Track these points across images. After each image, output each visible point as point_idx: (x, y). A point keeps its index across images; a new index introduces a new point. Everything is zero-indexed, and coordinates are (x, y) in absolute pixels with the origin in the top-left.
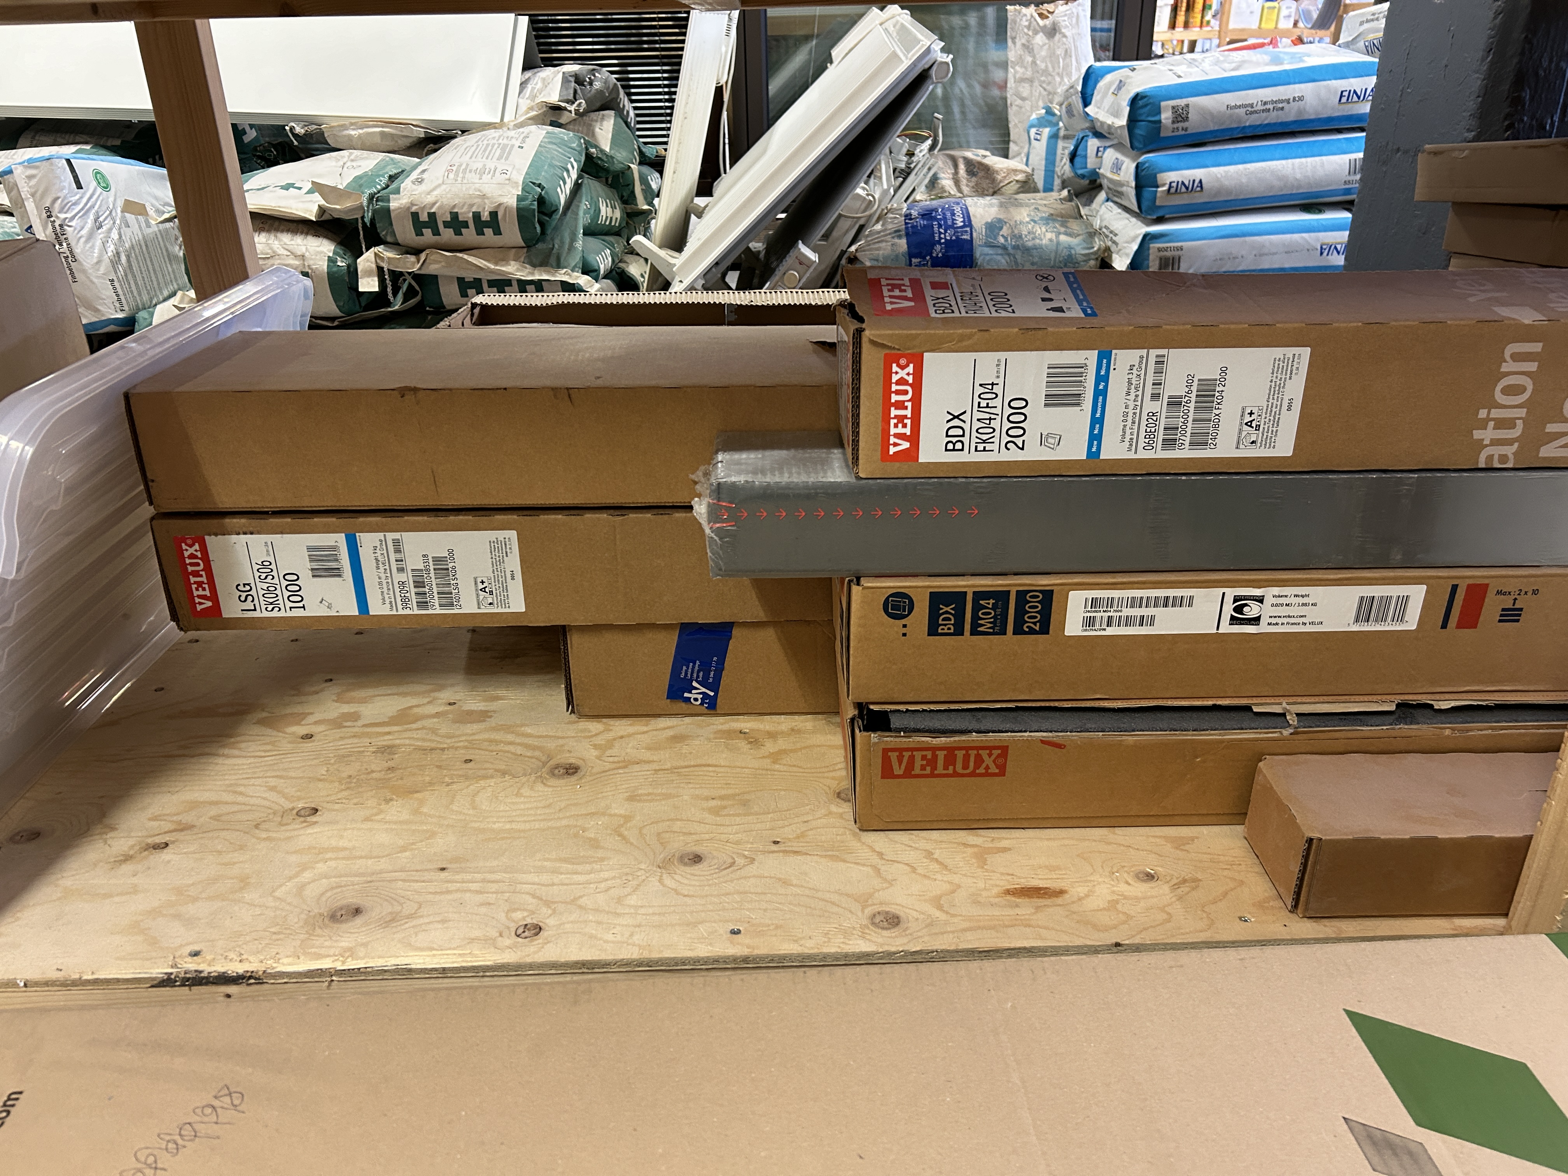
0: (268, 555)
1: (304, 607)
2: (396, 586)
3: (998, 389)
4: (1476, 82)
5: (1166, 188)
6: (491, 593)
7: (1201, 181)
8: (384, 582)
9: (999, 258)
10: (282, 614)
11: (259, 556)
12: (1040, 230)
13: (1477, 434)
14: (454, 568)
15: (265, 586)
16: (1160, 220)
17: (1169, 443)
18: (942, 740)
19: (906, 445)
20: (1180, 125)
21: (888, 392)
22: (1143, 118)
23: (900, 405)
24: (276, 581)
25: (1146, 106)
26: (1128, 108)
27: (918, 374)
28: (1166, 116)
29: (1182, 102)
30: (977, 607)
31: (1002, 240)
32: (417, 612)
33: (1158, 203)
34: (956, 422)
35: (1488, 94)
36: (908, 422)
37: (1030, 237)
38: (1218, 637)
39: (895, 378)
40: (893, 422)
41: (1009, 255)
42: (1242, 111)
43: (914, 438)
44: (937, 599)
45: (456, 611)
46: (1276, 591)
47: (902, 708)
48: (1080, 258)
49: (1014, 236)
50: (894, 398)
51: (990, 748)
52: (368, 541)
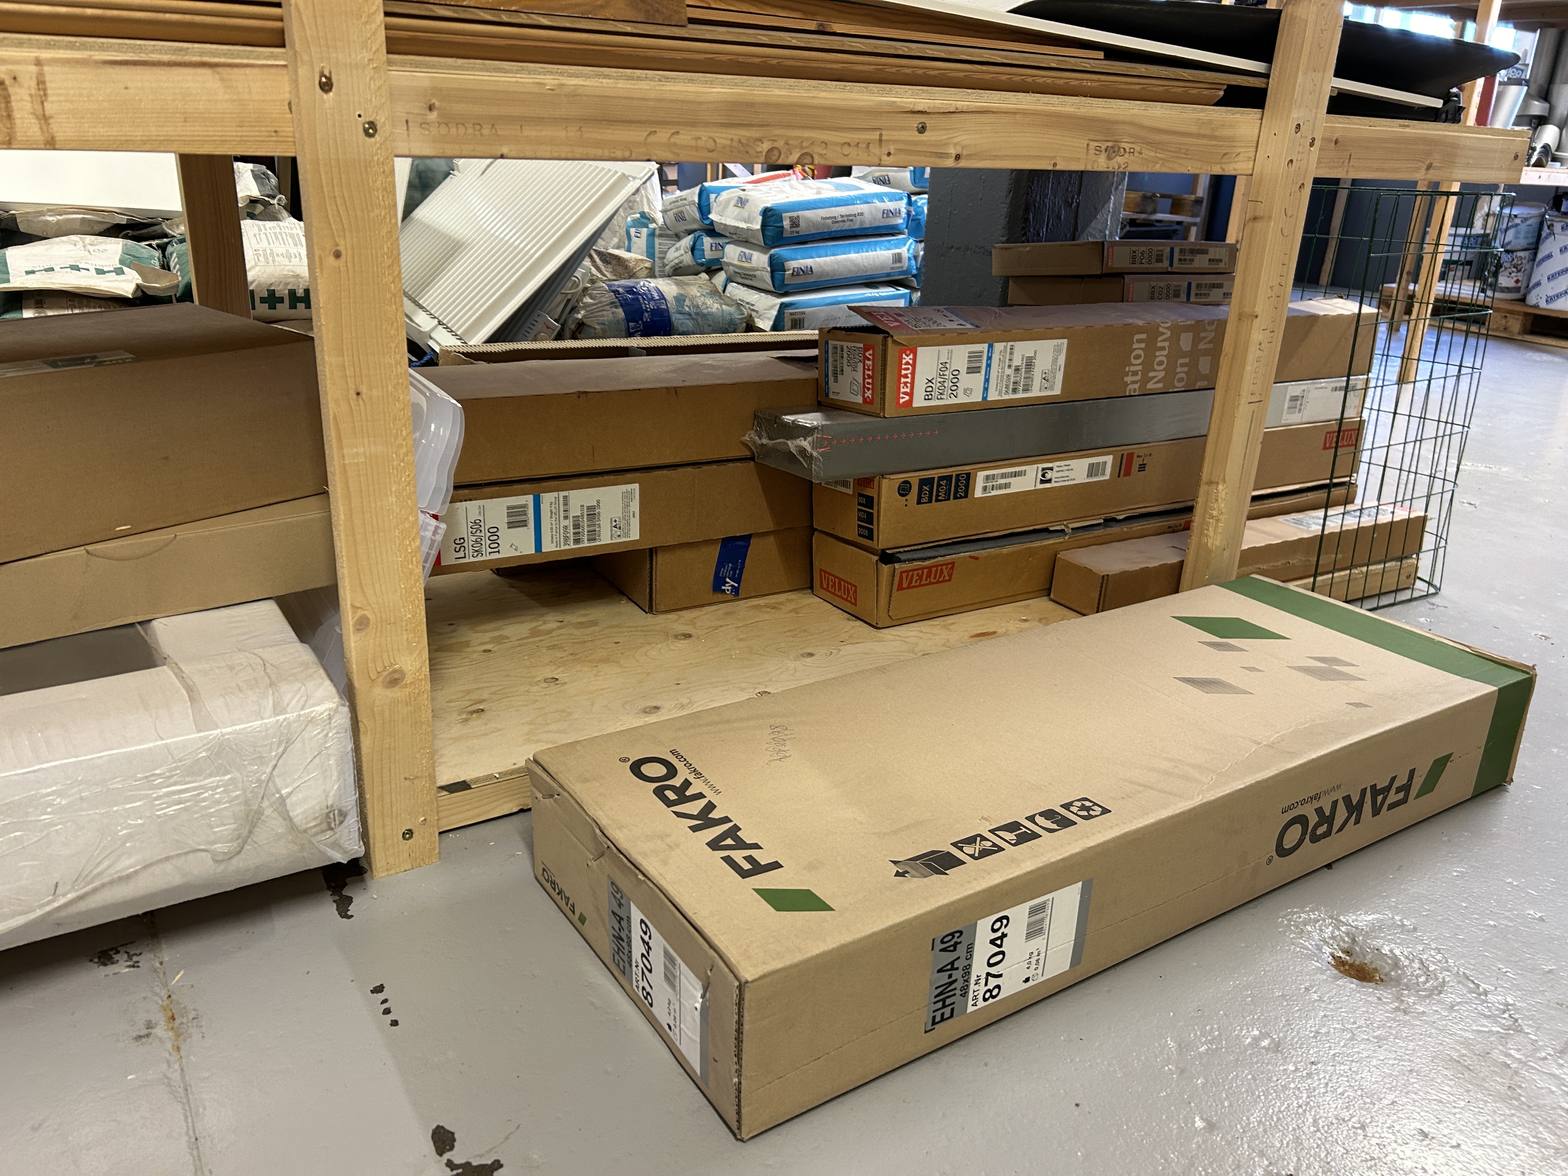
0: (480, 515)
1: (499, 552)
2: (562, 528)
3: (948, 366)
4: (1004, 209)
5: (791, 272)
6: (620, 528)
7: (811, 268)
8: (554, 527)
9: (687, 321)
10: (484, 558)
11: (473, 516)
12: (709, 302)
13: (1126, 379)
14: (599, 513)
15: (474, 538)
16: (786, 294)
17: (1015, 391)
18: (927, 563)
19: (907, 398)
20: (795, 229)
21: (900, 369)
22: (771, 224)
23: (906, 376)
24: (482, 534)
25: (772, 216)
26: (761, 217)
27: (914, 360)
28: (786, 223)
29: (794, 214)
30: (939, 485)
31: (687, 309)
32: (573, 546)
33: (786, 282)
34: (930, 384)
35: (1011, 216)
36: (909, 385)
37: (704, 307)
38: (1036, 491)
39: (904, 361)
40: (902, 385)
41: (693, 319)
42: (830, 221)
43: (911, 394)
44: (923, 482)
45: (597, 543)
46: (1058, 463)
47: (901, 550)
48: (738, 322)
49: (694, 306)
50: (903, 372)
51: (947, 564)
52: (547, 498)
